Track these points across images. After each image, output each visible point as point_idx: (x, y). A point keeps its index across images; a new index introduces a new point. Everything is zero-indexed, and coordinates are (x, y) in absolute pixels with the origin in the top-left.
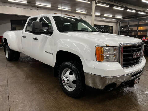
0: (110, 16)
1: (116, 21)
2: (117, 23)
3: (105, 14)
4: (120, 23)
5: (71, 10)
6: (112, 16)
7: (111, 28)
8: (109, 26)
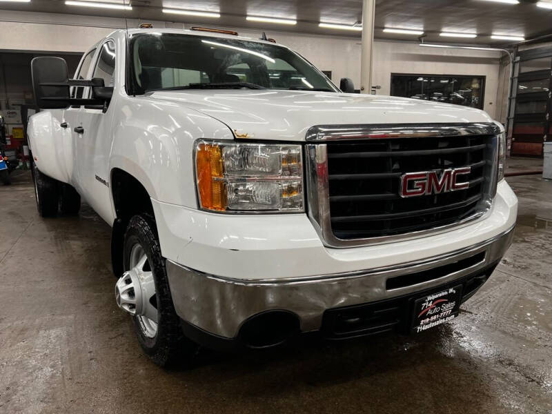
0: (470, 33)
1: (498, 56)
2: (502, 61)
3: (444, 29)
4: (514, 63)
5: (297, 20)
6: (478, 35)
7: (475, 85)
8: (467, 79)
